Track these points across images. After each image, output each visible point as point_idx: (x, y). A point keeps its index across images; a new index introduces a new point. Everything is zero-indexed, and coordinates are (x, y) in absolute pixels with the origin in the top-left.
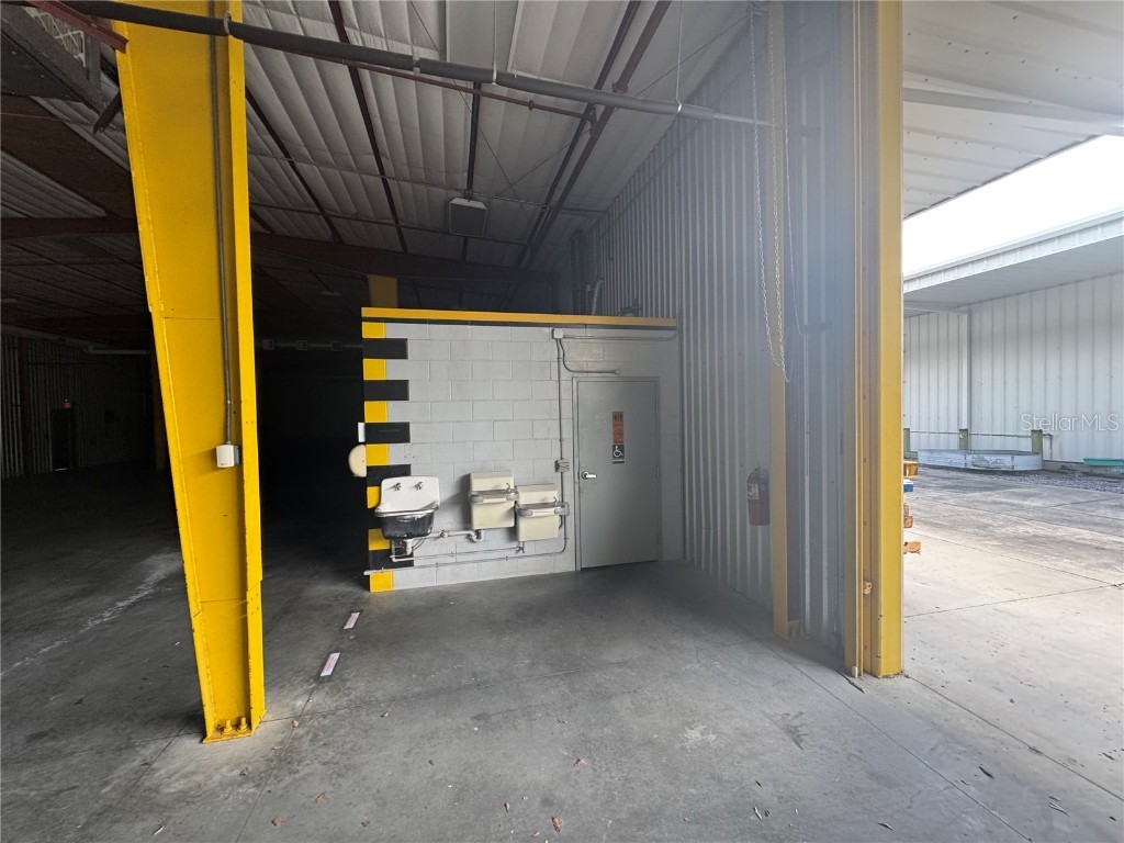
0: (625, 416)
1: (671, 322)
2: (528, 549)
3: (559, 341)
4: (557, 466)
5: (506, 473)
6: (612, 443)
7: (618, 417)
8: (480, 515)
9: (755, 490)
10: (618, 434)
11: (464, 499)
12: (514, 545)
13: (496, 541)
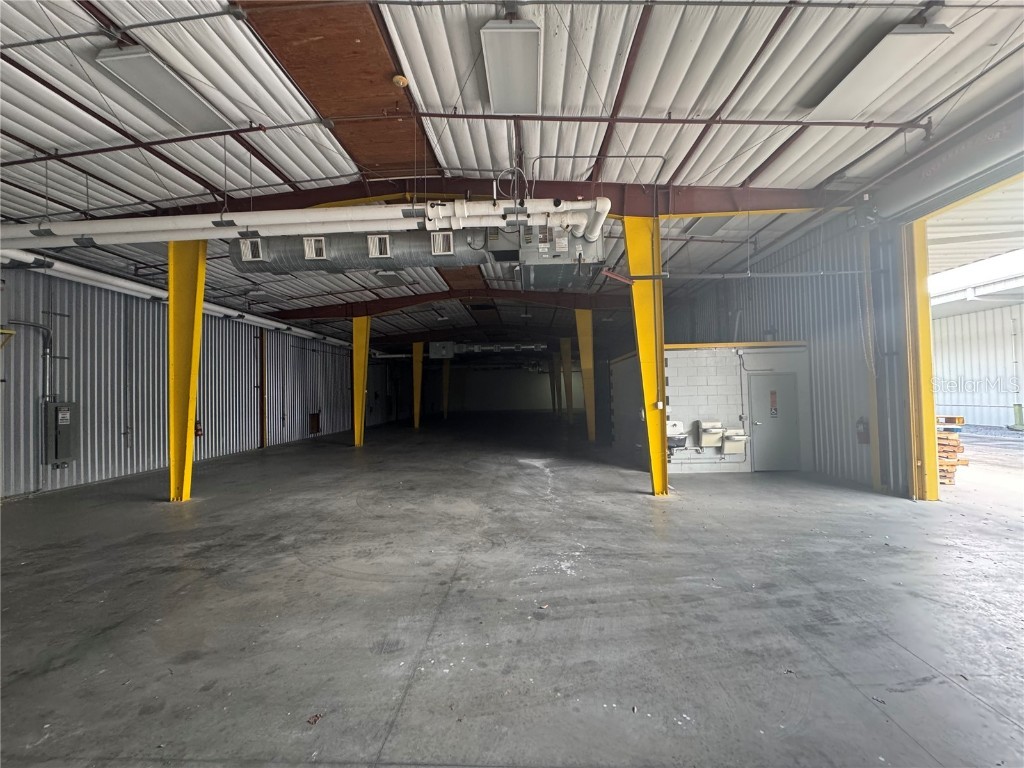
0: (777, 394)
1: (804, 343)
2: (727, 457)
3: (740, 356)
4: (741, 418)
5: (717, 421)
6: (770, 407)
7: (773, 394)
8: (706, 440)
9: (861, 427)
10: (773, 402)
11: (697, 431)
12: (719, 456)
13: (709, 453)
